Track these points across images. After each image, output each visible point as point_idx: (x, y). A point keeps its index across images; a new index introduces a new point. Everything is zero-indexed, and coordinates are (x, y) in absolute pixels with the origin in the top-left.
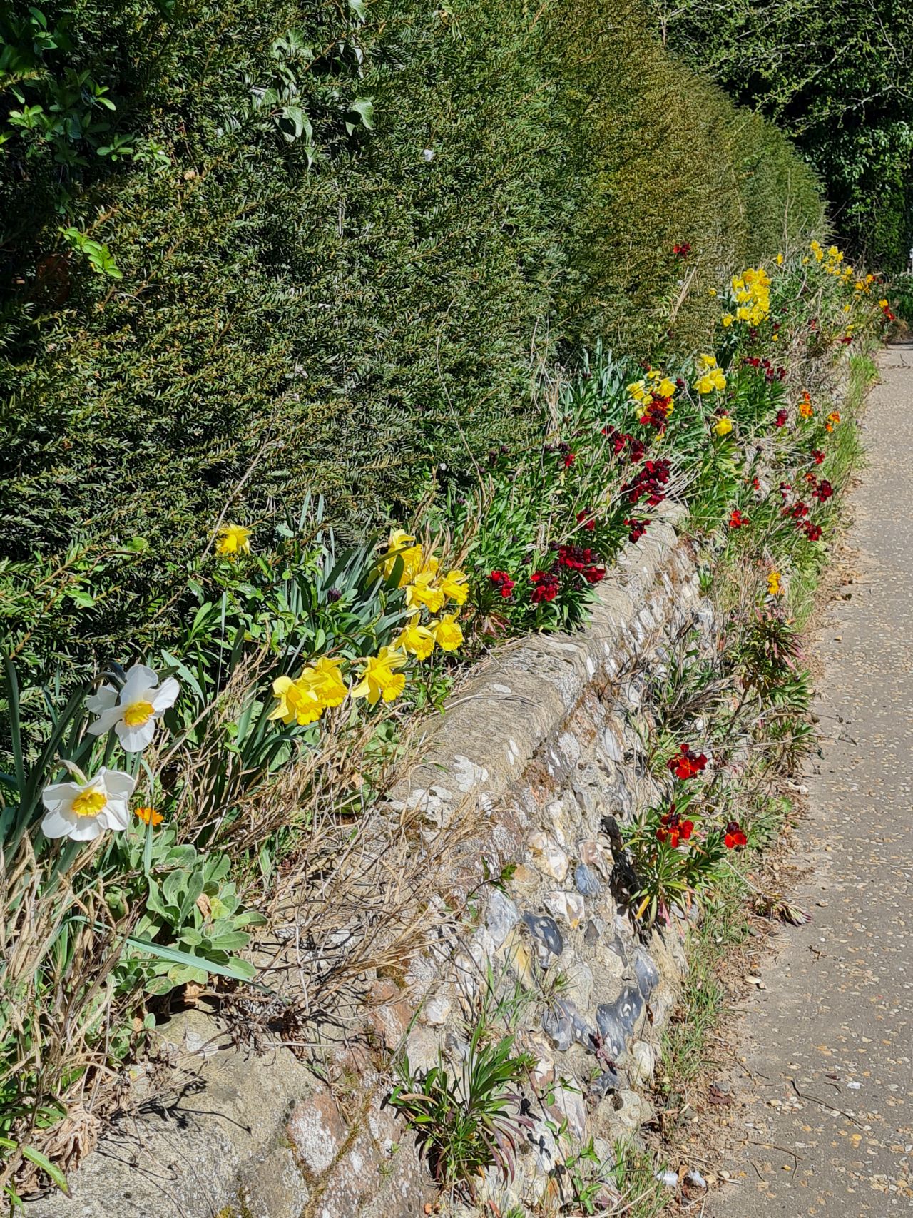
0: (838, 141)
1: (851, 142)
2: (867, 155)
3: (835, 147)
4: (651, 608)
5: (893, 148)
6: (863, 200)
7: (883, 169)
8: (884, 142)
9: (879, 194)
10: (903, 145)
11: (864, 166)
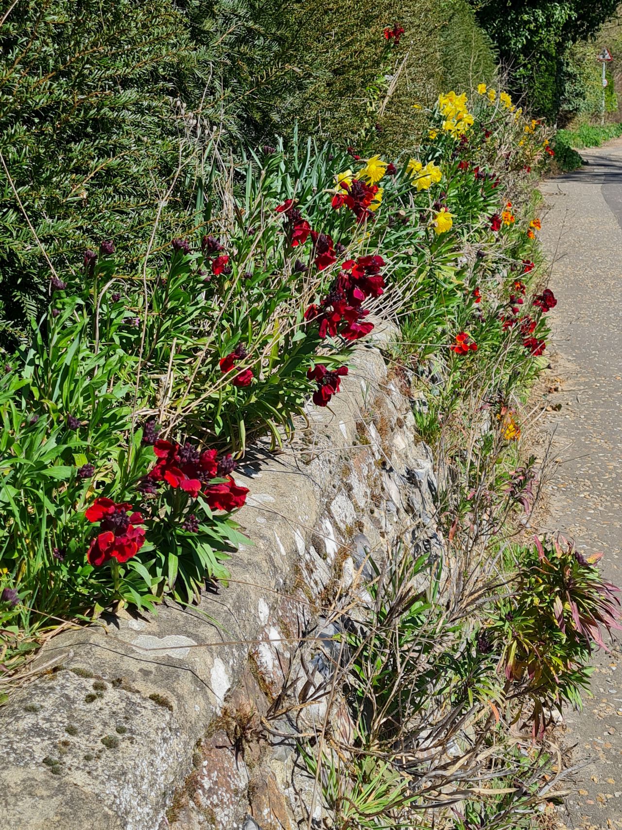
0: (507, 19)
1: (516, 19)
2: (529, 30)
3: (504, 23)
4: (350, 488)
5: (548, 24)
6: (525, 66)
7: (541, 41)
8: (542, 19)
9: (537, 62)
10: (556, 21)
11: (526, 38)
